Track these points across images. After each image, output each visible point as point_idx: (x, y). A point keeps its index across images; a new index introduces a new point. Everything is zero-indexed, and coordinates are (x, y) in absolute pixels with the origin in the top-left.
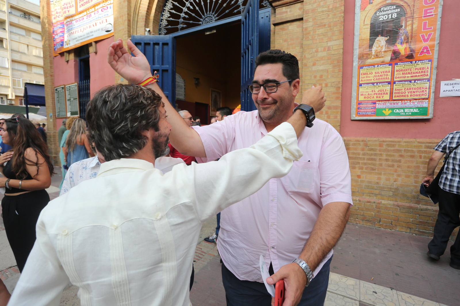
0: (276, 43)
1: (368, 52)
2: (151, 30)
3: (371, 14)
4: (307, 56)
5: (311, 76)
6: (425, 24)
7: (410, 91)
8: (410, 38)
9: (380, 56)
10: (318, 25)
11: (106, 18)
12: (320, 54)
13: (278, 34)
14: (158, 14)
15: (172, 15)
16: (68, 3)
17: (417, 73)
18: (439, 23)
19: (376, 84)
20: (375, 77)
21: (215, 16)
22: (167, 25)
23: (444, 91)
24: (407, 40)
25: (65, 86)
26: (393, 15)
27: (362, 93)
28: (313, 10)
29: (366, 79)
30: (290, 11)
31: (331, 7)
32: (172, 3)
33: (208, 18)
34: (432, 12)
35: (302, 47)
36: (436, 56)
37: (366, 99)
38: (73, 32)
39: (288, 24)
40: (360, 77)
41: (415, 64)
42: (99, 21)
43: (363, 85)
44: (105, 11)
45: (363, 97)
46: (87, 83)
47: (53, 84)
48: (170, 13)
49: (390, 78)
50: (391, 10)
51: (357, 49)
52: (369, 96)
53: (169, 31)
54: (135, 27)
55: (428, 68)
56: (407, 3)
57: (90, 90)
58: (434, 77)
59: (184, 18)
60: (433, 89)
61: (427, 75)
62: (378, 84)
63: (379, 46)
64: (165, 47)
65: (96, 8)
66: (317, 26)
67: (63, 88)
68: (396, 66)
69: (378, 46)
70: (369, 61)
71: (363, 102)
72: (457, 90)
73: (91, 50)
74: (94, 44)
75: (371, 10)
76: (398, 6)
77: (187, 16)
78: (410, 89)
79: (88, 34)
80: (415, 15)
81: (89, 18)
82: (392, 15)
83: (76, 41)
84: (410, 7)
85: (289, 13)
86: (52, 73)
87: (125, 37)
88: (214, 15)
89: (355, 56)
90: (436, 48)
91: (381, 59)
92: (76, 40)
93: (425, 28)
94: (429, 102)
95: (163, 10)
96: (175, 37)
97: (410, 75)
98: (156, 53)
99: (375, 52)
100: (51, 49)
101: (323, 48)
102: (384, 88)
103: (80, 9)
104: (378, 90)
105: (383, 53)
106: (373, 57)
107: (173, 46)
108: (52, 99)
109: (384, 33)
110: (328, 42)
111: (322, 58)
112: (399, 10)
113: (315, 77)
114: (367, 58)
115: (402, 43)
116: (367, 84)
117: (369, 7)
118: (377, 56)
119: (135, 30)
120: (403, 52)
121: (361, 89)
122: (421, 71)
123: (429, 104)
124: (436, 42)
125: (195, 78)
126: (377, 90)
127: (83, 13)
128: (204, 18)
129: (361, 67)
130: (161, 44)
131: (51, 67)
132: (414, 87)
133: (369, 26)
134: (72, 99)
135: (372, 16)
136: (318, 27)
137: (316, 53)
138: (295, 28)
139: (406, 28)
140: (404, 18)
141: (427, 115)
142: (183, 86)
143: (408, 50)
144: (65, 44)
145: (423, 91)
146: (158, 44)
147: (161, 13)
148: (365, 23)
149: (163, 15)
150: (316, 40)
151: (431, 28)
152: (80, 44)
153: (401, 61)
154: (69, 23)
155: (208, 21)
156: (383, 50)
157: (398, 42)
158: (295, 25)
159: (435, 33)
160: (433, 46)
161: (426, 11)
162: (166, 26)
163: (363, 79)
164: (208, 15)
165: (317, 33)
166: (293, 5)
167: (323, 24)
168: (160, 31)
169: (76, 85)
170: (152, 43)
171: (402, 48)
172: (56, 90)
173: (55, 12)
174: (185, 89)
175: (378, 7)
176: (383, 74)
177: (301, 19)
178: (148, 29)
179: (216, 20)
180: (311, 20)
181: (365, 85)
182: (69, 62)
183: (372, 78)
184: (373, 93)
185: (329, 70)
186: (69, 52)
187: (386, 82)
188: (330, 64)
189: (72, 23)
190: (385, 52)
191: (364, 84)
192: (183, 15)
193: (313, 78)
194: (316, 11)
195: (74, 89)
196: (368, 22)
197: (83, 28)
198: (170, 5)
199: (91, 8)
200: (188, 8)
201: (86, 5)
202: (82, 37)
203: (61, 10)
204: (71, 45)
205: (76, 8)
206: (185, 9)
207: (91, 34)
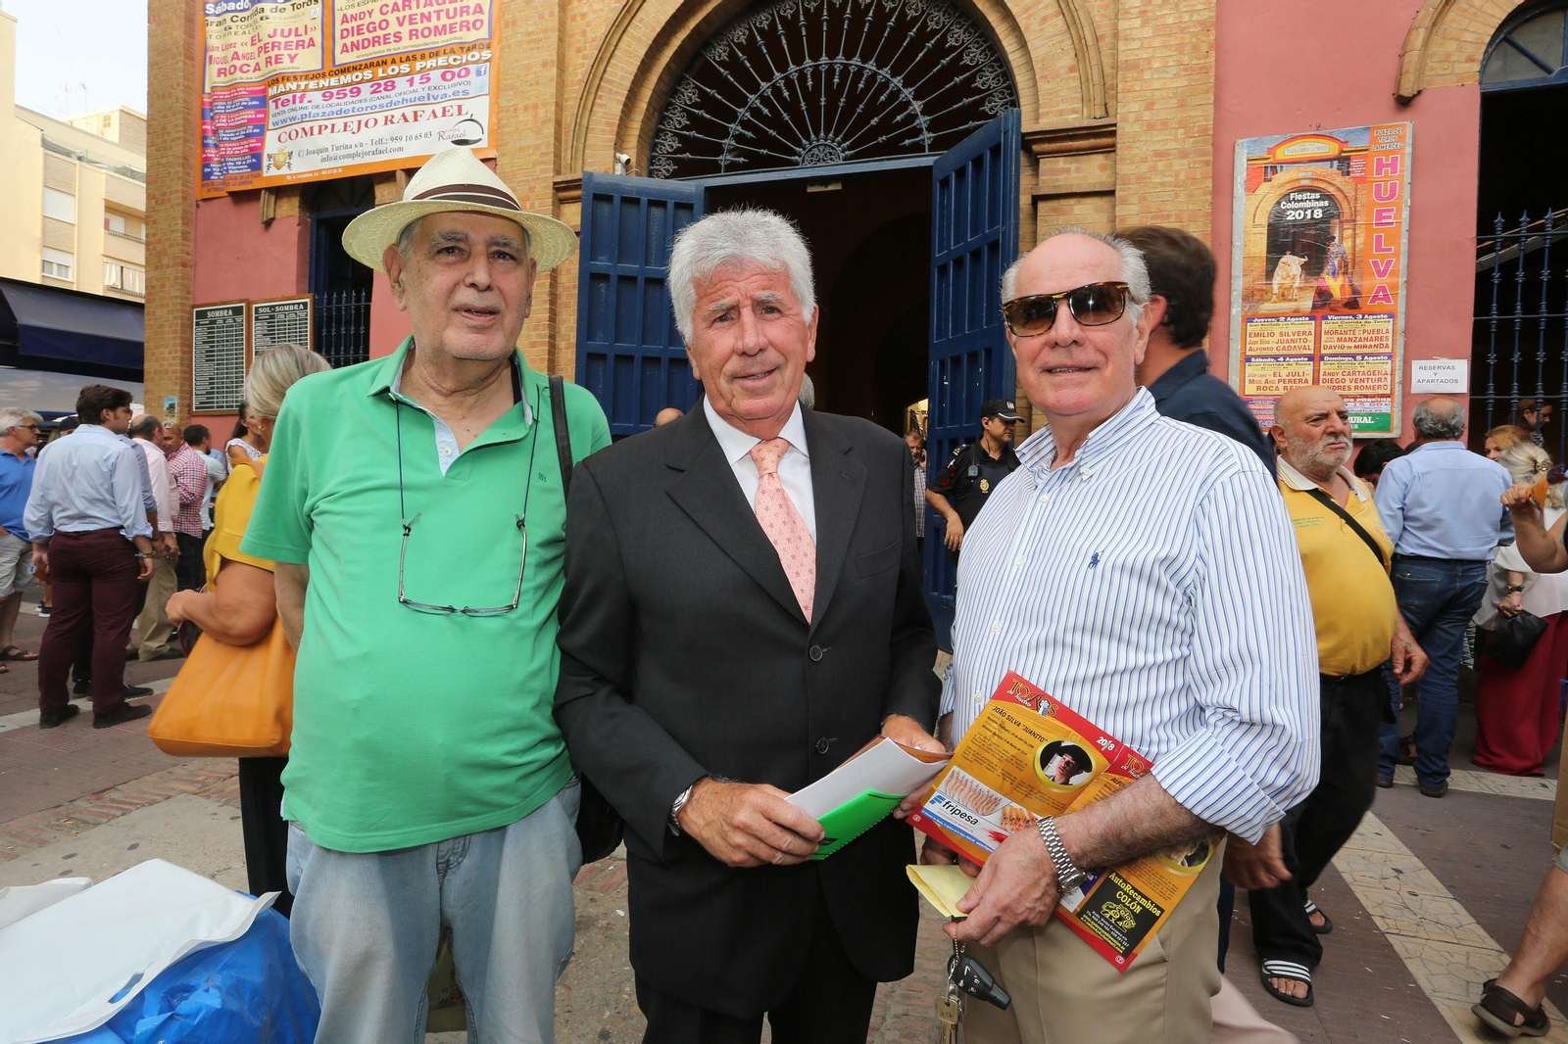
1: (1264, 287)
2: (633, 161)
3: (1268, 205)
6: (1379, 239)
7: (1354, 377)
8: (1350, 265)
9: (1290, 297)
11: (459, 102)
13: (1046, 221)
14: (653, 114)
15: (696, 123)
16: (290, 30)
17: (1366, 339)
18: (1404, 241)
19: (1281, 359)
20: (1280, 344)
21: (845, 145)
22: (678, 151)
23: (1419, 381)
24: (1345, 268)
25: (249, 304)
26: (1315, 211)
27: (1252, 379)
28: (1141, 178)
29: (1259, 346)
30: (1078, 170)
31: (1182, 177)
32: (697, 87)
33: (821, 148)
34: (1390, 217)
36: (1401, 308)
37: (1262, 392)
38: (312, 128)
39: (1072, 201)
40: (1248, 341)
41: (1363, 321)
42: (429, 109)
43: (1253, 360)
44: (457, 80)
45: (1255, 386)
46: (356, 300)
47: (189, 292)
48: (692, 116)
49: (1312, 347)
50: (1310, 200)
51: (1238, 277)
52: (1268, 385)
53: (685, 169)
54: (581, 146)
55: (1387, 332)
56: (1342, 192)
57: (368, 326)
58: (1400, 351)
59: (739, 138)
60: (1398, 378)
61: (1387, 346)
62: (1288, 359)
63: (1288, 276)
65: (420, 64)
67: (237, 311)
68: (1323, 322)
69: (1284, 274)
70: (1267, 307)
71: (1254, 398)
72: (1442, 381)
73: (385, 193)
75: (1269, 193)
76: (1326, 196)
77: (749, 134)
78: (1354, 373)
79: (381, 141)
80: (1358, 218)
81: (384, 93)
82: (1312, 212)
83: (323, 160)
84: (1348, 201)
85: (1074, 175)
86: (188, 254)
87: (544, 171)
88: (839, 145)
89: (1234, 294)
90: (1402, 292)
91: (1293, 305)
92: (325, 155)
93: (1379, 249)
94: (1392, 402)
95: (670, 105)
96: (707, 189)
97: (1352, 344)
98: (654, 230)
99: (1280, 288)
100: (188, 174)
102: (1301, 369)
103: (342, 59)
104: (1286, 372)
105: (1296, 291)
106: (1274, 296)
108: (182, 345)
109: (1297, 249)
112: (1326, 203)
114: (1262, 300)
115: (1334, 274)
116: (1263, 357)
117: (1264, 187)
118: (1283, 297)
119: (581, 153)
120: (1337, 294)
121: (1249, 370)
122: (1374, 336)
123: (1392, 406)
124: (1402, 279)
126: (1284, 373)
127: (358, 74)
128: (808, 147)
129: (1250, 320)
130: (670, 206)
131: (185, 235)
132: (1362, 369)
133: (1265, 230)
135: (1270, 209)
138: (1090, 211)
139: (1343, 243)
140: (1337, 221)
141: (1389, 430)
143: (1348, 290)
144: (265, 162)
145: (1380, 380)
146: (662, 204)
147: (664, 111)
148: (1256, 223)
149: (666, 119)
151: (1390, 250)
152: (340, 170)
153: (1335, 311)
154: (294, 97)
155: (821, 157)
156: (1297, 285)
157: (1326, 270)
158: (1090, 205)
159: (1398, 260)
160: (1395, 287)
161: (1379, 213)
162: (674, 153)
163: (1253, 346)
164: (822, 141)
166: (1086, 157)
167: (1164, 213)
168: (652, 164)
169: (305, 304)
170: (644, 199)
171: (1335, 285)
172: (201, 315)
173: (228, 53)
175: (1284, 191)
176: (1296, 337)
177: (1111, 193)
178: (624, 157)
179: (845, 159)
180: (1134, 200)
181: (1257, 360)
182: (275, 225)
183: (1273, 345)
184: (1276, 379)
186: (280, 192)
187: (1305, 356)
189: (305, 100)
190: (1300, 289)
191: (1256, 357)
192: (734, 128)
194: (1148, 181)
195: (293, 316)
196: (1263, 220)
197: (355, 119)
198: (689, 94)
199: (394, 62)
200: (755, 112)
201: (371, 49)
202: (346, 147)
203: (255, 49)
204: (295, 169)
205: (328, 52)
206: (744, 113)
207: (394, 144)
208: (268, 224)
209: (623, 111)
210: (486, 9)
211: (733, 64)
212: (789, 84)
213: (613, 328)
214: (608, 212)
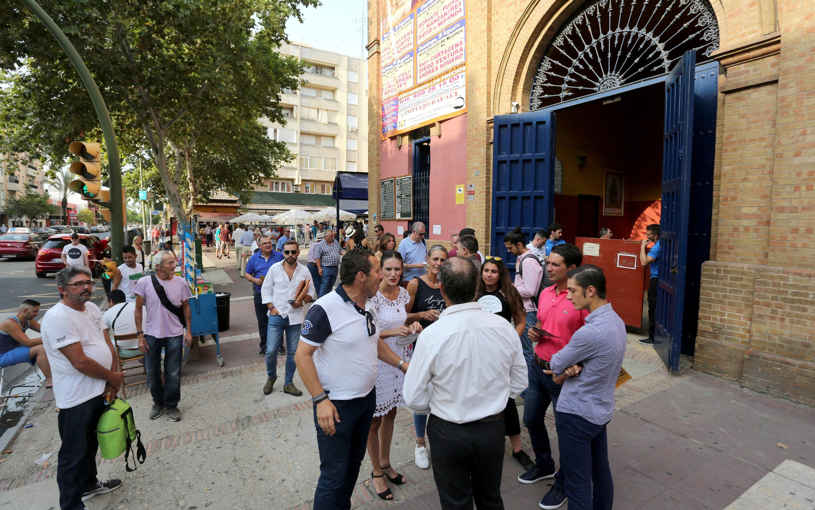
4: (784, 141)
5: (790, 173)
10: (808, 92)
11: (456, 90)
12: (810, 139)
13: (730, 106)
14: (530, 79)
15: (550, 79)
16: (404, 73)
21: (620, 77)
22: (543, 94)
25: (395, 178)
28: (799, 69)
30: (755, 70)
32: (550, 61)
33: (608, 81)
35: (774, 125)
38: (411, 110)
39: (750, 91)
42: (445, 95)
44: (455, 81)
46: (426, 175)
47: (380, 174)
48: (548, 76)
53: (545, 103)
54: (498, 103)
57: (429, 185)
59: (569, 83)
64: (540, 127)
65: (443, 78)
66: (806, 93)
67: (392, 181)
73: (433, 131)
74: (437, 124)
77: (574, 80)
79: (431, 111)
81: (432, 92)
85: (751, 73)
87: (483, 116)
88: (618, 77)
92: (414, 120)
95: (537, 73)
96: (555, 112)
98: (528, 136)
103: (420, 81)
107: (552, 125)
108: (377, 195)
111: (813, 145)
113: (799, 174)
119: (497, 106)
125: (578, 157)
127: (424, 86)
128: (602, 81)
130: (534, 124)
131: (378, 155)
134: (404, 196)
136: (808, 94)
137: (801, 137)
138: (763, 96)
142: (560, 172)
144: (398, 125)
146: (530, 124)
147: (534, 76)
149: (536, 79)
150: (803, 115)
152: (418, 125)
154: (406, 99)
155: (608, 85)
158: (763, 92)
162: (541, 95)
164: (609, 77)
165: (805, 104)
166: (760, 60)
168: (532, 102)
169: (410, 178)
170: (522, 123)
172: (382, 183)
173: (388, 86)
174: (562, 176)
177: (776, 82)
178: (515, 104)
179: (621, 84)
180: (793, 84)
182: (402, 147)
186: (403, 135)
189: (409, 99)
192: (567, 78)
193: (794, 175)
194: (805, 69)
195: (407, 182)
197: (423, 104)
198: (546, 65)
199: (435, 79)
200: (577, 68)
201: (429, 75)
202: (421, 115)
203: (395, 83)
204: (406, 126)
205: (415, 79)
206: (571, 70)
207: (434, 112)
208: (400, 147)
209: (514, 83)
210: (464, 49)
211: (566, 46)
212: (592, 50)
213: (508, 185)
214: (506, 132)
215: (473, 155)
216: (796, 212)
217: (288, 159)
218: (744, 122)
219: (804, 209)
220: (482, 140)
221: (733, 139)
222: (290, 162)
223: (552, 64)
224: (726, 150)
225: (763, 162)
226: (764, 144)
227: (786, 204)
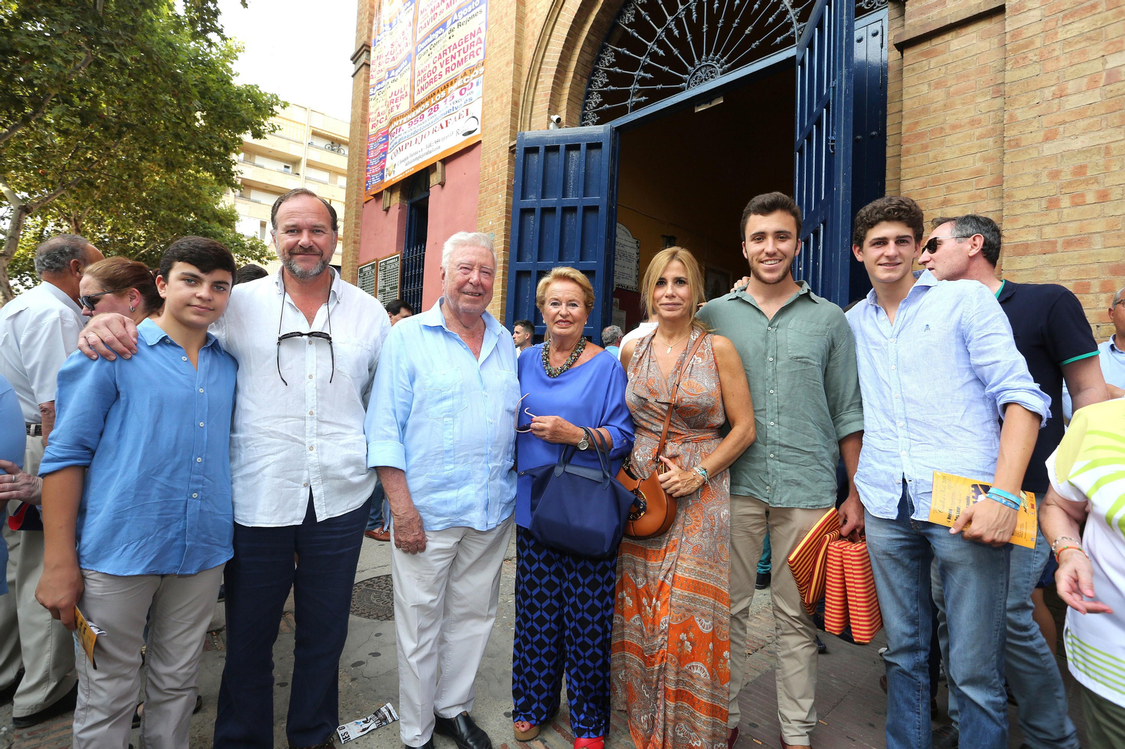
0: (905, 97)
2: (563, 119)
4: (1021, 115)
5: (1037, 175)
10: (1064, 13)
11: (466, 107)
12: (1073, 102)
13: (913, 70)
14: (581, 80)
15: (613, 79)
16: (398, 91)
21: (722, 61)
22: (601, 104)
25: (377, 260)
32: (613, 50)
33: (703, 70)
38: (403, 147)
39: (948, 37)
42: (452, 117)
44: (466, 92)
46: (420, 252)
47: (357, 258)
48: (610, 75)
53: (603, 118)
54: (529, 116)
57: (423, 268)
59: (642, 81)
64: (594, 152)
65: (450, 89)
66: (1061, 15)
67: (373, 266)
73: (434, 179)
74: (439, 165)
77: (649, 76)
79: (430, 145)
81: (434, 113)
83: (408, 164)
86: (357, 236)
87: (505, 140)
88: (718, 61)
92: (406, 161)
95: (594, 71)
96: (618, 129)
98: (572, 169)
100: (360, 189)
101: (1085, 80)
103: (418, 98)
107: (613, 149)
110: (1109, 58)
111: (1080, 113)
113: (1055, 175)
119: (528, 121)
125: (663, 236)
127: (423, 105)
128: (693, 71)
130: (583, 147)
131: (356, 225)
134: (388, 289)
136: (1065, 17)
137: (1057, 101)
138: (974, 42)
142: (635, 255)
144: (386, 173)
146: (576, 147)
147: (588, 77)
150: (1057, 58)
152: (414, 169)
154: (397, 129)
155: (703, 77)
158: (974, 34)
162: (597, 107)
164: (704, 63)
165: (1061, 36)
168: (584, 118)
169: (398, 258)
170: (562, 145)
172: (361, 271)
173: (377, 114)
174: (638, 262)
177: (1000, 10)
178: (554, 118)
179: (723, 72)
180: (1034, 4)
182: (390, 210)
185: (1113, 145)
186: (392, 189)
188: (1119, 127)
192: (639, 74)
193: (1044, 179)
195: (393, 266)
197: (420, 135)
198: (608, 57)
199: (438, 92)
200: (653, 56)
201: (429, 88)
202: (417, 153)
203: (385, 107)
204: (396, 174)
205: (412, 97)
206: (645, 59)
207: (435, 146)
208: (387, 210)
209: (554, 83)
210: (483, 41)
211: (639, 24)
212: (678, 22)
213: (536, 250)
214: (535, 159)
215: (486, 207)
216: (1054, 251)
217: (264, 259)
218: (939, 95)
219: (1068, 244)
220: (500, 180)
221: (921, 128)
222: (266, 263)
223: (617, 54)
224: (908, 152)
225: (979, 165)
226: (978, 132)
227: (1031, 237)
